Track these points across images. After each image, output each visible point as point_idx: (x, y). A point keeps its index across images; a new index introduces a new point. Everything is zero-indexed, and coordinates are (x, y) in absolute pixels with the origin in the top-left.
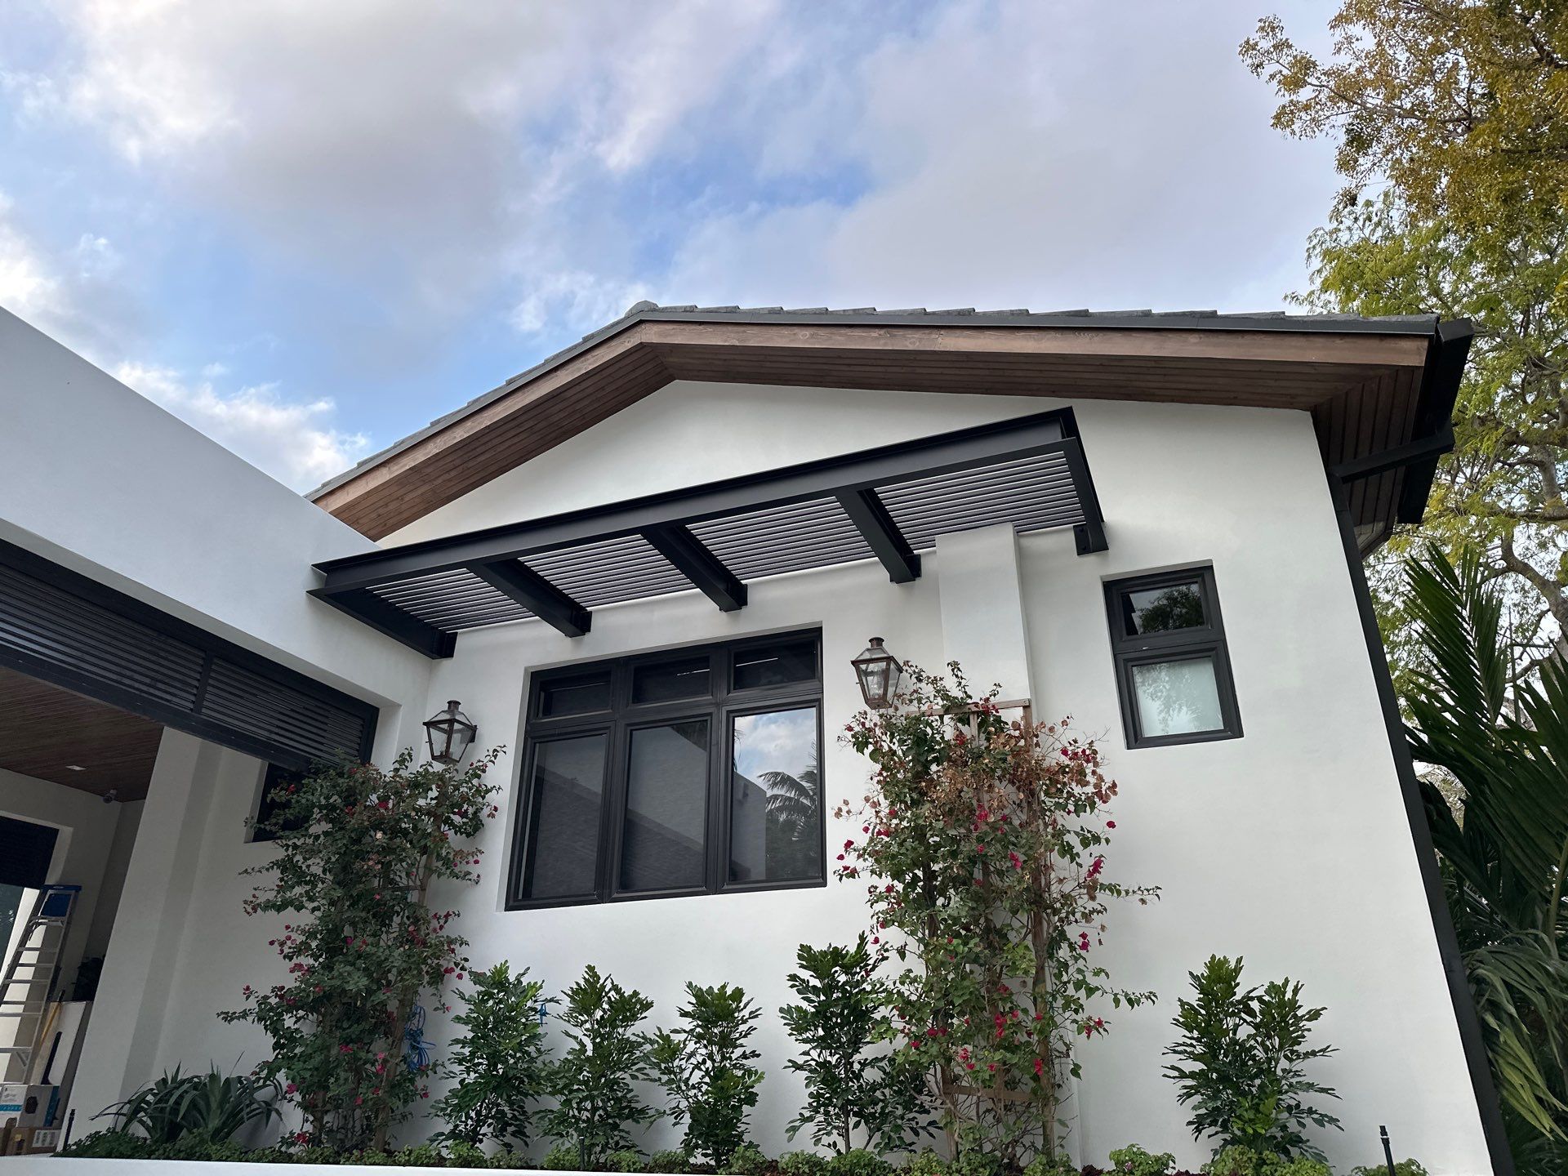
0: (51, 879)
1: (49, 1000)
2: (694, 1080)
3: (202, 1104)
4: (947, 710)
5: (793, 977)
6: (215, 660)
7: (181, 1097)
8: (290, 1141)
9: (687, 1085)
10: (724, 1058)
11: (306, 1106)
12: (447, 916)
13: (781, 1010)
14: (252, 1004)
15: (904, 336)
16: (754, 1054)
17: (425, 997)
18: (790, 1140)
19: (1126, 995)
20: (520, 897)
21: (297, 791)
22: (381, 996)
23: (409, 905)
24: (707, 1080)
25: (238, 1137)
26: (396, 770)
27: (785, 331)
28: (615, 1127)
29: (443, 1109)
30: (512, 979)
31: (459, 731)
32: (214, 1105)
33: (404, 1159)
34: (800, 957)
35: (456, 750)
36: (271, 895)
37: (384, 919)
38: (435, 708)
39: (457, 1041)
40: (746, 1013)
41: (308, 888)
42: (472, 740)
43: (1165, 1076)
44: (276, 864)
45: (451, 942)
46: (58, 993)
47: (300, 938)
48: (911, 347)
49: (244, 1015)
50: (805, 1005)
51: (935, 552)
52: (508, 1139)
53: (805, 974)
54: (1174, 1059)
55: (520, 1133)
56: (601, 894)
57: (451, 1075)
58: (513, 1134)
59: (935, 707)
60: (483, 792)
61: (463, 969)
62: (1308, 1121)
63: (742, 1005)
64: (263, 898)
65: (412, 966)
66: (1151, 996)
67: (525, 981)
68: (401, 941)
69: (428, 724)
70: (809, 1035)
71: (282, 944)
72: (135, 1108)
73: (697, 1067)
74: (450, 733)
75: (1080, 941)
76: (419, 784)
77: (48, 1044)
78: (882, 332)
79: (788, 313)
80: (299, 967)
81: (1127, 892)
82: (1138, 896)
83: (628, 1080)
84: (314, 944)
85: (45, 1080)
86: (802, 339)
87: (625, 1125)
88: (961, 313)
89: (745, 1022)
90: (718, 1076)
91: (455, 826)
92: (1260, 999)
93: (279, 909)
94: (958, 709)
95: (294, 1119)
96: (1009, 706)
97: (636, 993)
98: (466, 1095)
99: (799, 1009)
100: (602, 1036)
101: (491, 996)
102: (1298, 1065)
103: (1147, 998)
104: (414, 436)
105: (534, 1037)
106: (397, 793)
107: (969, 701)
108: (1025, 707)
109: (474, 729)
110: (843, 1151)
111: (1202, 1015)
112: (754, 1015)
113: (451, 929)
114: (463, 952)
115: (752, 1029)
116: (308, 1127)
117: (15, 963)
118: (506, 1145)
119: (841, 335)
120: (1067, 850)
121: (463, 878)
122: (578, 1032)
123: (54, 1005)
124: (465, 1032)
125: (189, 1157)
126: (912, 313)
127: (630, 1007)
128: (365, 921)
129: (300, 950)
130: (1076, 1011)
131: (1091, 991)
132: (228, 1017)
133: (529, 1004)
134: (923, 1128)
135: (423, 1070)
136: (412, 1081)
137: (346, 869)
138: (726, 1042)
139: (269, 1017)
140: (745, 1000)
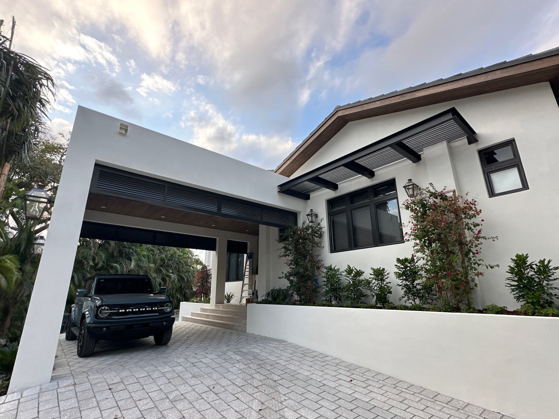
0: (248, 252)
1: (253, 274)
2: (376, 288)
3: (279, 294)
4: (431, 196)
5: (396, 265)
7: (275, 293)
8: (296, 301)
9: (374, 290)
10: (382, 284)
11: (298, 295)
12: (318, 255)
13: (394, 273)
14: (284, 275)
15: (406, 96)
16: (389, 283)
17: (316, 273)
18: (400, 302)
19: (490, 265)
20: (333, 250)
21: (284, 233)
22: (307, 273)
23: (310, 254)
24: (378, 288)
25: (287, 300)
26: (303, 226)
27: (373, 103)
28: (360, 299)
29: (323, 295)
30: (333, 268)
31: (313, 216)
32: (281, 295)
33: (316, 305)
34: (397, 261)
35: (314, 220)
36: (283, 254)
37: (305, 257)
38: (308, 212)
39: (323, 281)
40: (386, 274)
41: (290, 252)
42: (317, 217)
43: (506, 286)
44: (283, 248)
45: (320, 261)
46: (254, 273)
47: (290, 262)
48: (408, 99)
49: (283, 277)
50: (400, 272)
51: (423, 153)
52: (338, 301)
53: (399, 265)
54: (508, 282)
55: (340, 300)
56: (350, 248)
57: (324, 288)
58: (339, 300)
59: (427, 195)
60: (321, 228)
61: (323, 266)
62: (554, 298)
63: (385, 272)
64: (282, 254)
65: (312, 266)
66: (498, 266)
67: (336, 268)
68: (310, 261)
69: (307, 215)
70: (401, 278)
71: (287, 263)
72: (268, 295)
73: (375, 286)
74: (312, 216)
75: (476, 252)
76: (307, 228)
77: (254, 283)
78: (400, 96)
79: (374, 98)
80: (291, 268)
81: (488, 238)
82: (492, 239)
83: (361, 289)
84: (293, 263)
85: (255, 289)
86: (378, 104)
87: (362, 298)
88: (422, 85)
89: (386, 275)
90: (381, 288)
91: (316, 236)
92: (536, 265)
93: (285, 256)
94: (434, 195)
95: (296, 297)
96: (448, 192)
97: (360, 270)
98: (327, 292)
99: (398, 272)
100: (354, 279)
101: (329, 272)
102: (551, 282)
103: (496, 266)
104: (293, 152)
105: (339, 280)
106: (303, 231)
107: (437, 192)
108: (453, 192)
109: (317, 215)
110: (414, 304)
111: (516, 270)
112: (388, 274)
113: (319, 258)
114: (322, 263)
115: (388, 277)
116: (299, 299)
117: (246, 268)
118: (337, 302)
119: (388, 100)
120: (469, 229)
121: (320, 247)
122: (348, 279)
123: (253, 275)
124: (325, 279)
125: (278, 304)
126: (407, 89)
127: (359, 273)
128: (302, 258)
129: (291, 264)
130: (475, 270)
131: (479, 265)
132: (280, 278)
133: (338, 273)
134: (434, 299)
135: (319, 287)
136: (317, 289)
137: (296, 247)
138: (382, 280)
139: (287, 277)
140: (385, 271)
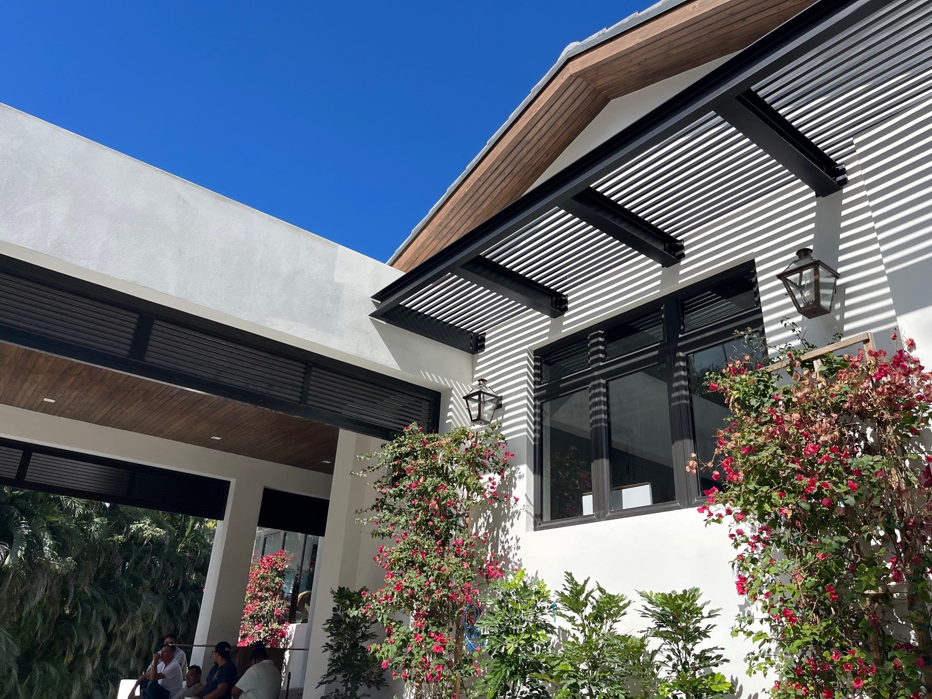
6: (314, 369)
20: (546, 520)
31: (487, 400)
42: (499, 406)
56: (598, 514)
69: (467, 398)
74: (479, 402)
109: (499, 398)
